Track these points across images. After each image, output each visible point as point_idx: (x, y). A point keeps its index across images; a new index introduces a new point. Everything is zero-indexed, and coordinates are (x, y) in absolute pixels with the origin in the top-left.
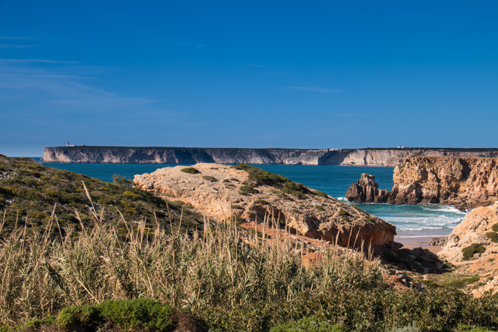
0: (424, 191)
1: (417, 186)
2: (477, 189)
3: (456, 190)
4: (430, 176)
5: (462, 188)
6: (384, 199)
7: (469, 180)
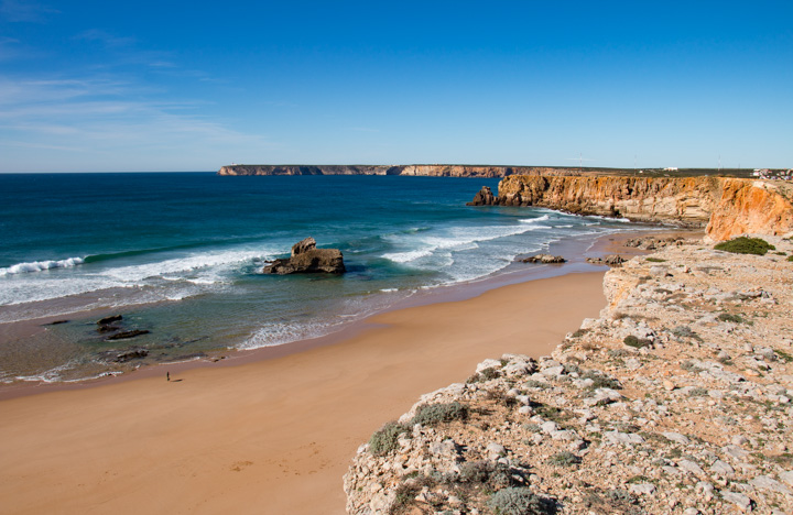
0: (523, 198)
1: (519, 195)
2: (555, 196)
3: (541, 197)
4: (526, 188)
5: (545, 196)
6: (497, 203)
7: (550, 190)
